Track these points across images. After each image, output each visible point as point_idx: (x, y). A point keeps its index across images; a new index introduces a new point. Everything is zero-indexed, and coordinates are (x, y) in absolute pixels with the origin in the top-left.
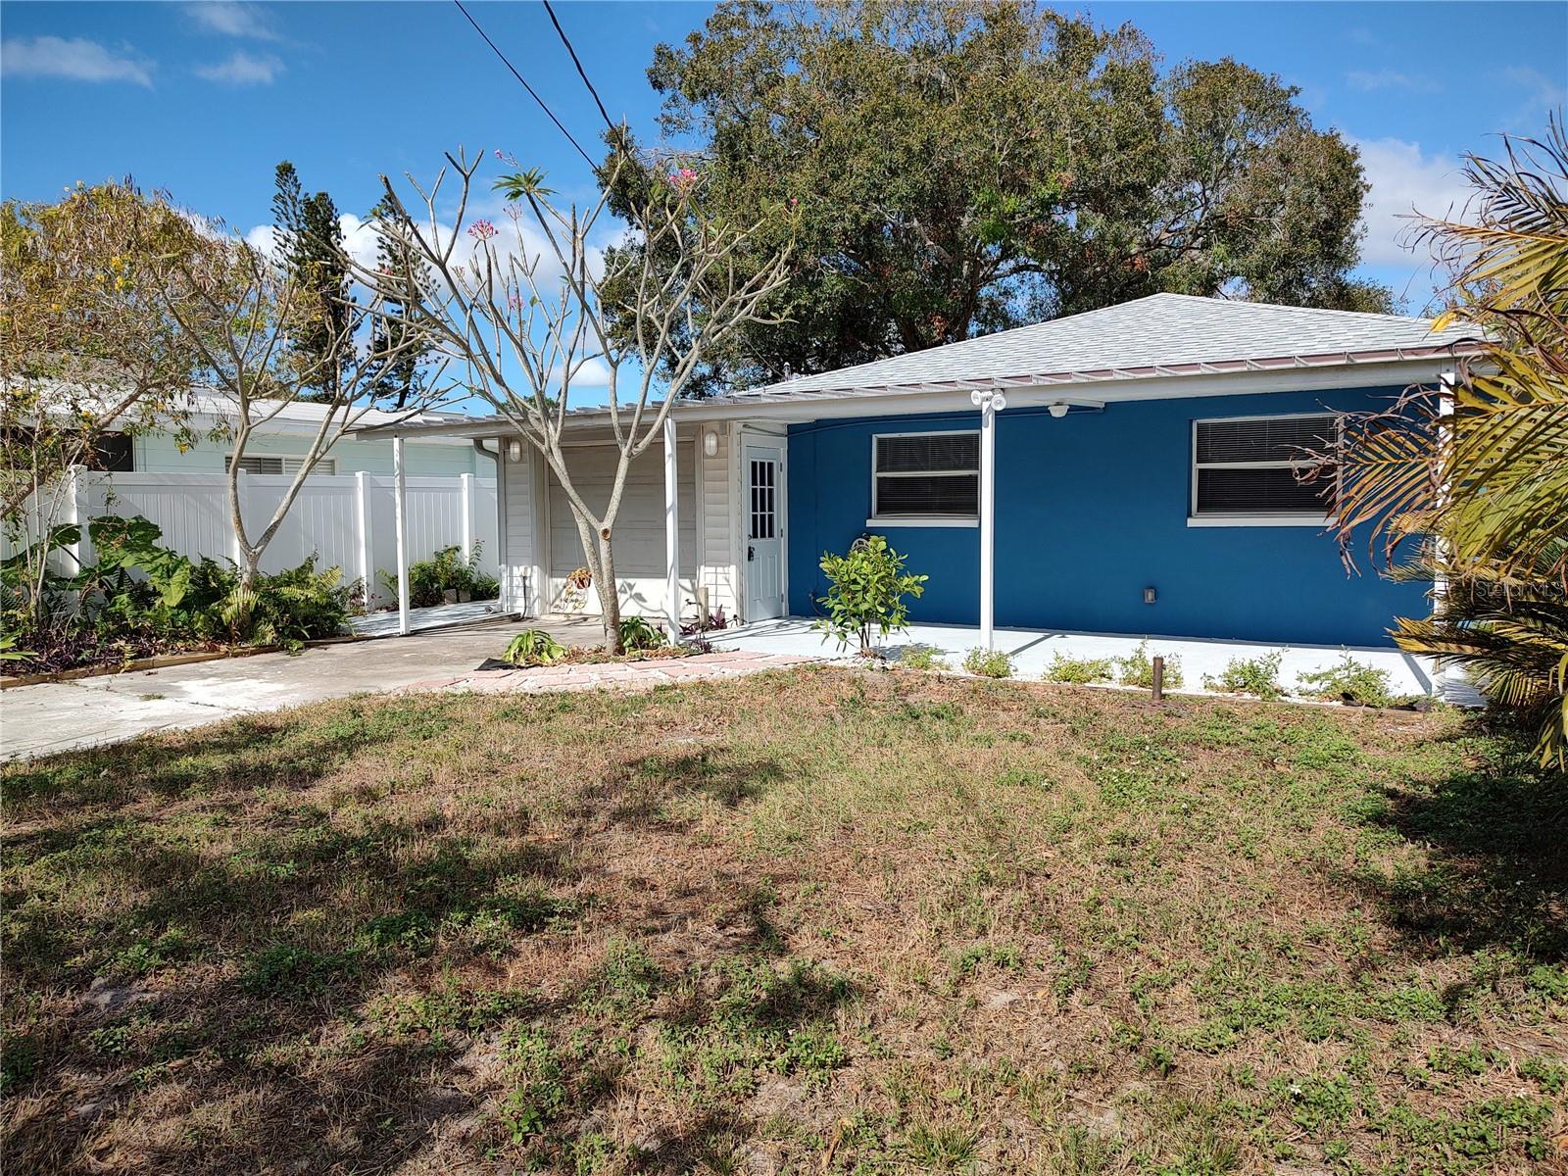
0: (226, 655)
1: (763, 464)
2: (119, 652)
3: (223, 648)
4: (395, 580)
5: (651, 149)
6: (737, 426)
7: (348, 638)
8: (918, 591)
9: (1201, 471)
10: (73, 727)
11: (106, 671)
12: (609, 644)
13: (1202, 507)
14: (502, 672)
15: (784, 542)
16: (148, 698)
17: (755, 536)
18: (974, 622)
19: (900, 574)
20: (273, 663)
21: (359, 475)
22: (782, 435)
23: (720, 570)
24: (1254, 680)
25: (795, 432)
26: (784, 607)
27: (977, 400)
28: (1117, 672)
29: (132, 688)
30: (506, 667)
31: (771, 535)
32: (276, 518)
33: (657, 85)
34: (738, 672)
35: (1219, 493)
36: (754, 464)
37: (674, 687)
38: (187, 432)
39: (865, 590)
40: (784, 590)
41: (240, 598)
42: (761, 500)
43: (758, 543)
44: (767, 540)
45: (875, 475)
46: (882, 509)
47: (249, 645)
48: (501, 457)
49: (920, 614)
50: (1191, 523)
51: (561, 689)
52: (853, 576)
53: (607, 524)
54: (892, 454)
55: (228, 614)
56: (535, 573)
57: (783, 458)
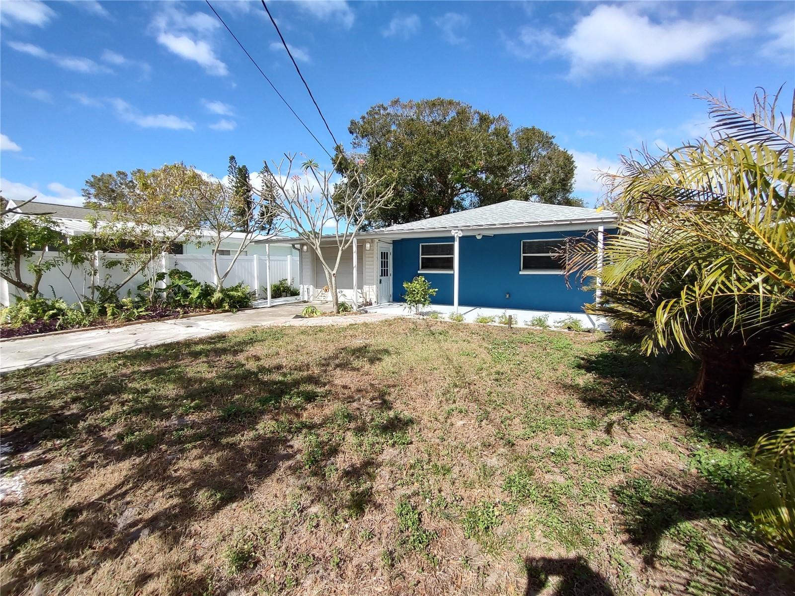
0: (212, 313)
1: (384, 253)
2: (178, 312)
3: (211, 311)
4: (266, 289)
5: (349, 152)
6: (377, 241)
7: (251, 308)
8: (434, 294)
9: (524, 256)
10: (164, 336)
11: (174, 318)
12: (335, 310)
13: (524, 268)
14: (301, 319)
15: (391, 278)
16: (188, 327)
17: (382, 276)
18: (452, 304)
19: (429, 288)
20: (227, 316)
21: (255, 256)
22: (391, 244)
23: (370, 287)
24: (540, 322)
25: (395, 243)
26: (391, 298)
27: (453, 233)
28: (497, 319)
29: (183, 324)
30: (302, 317)
31: (387, 275)
32: (228, 270)
33: (351, 132)
34: (376, 319)
35: (529, 264)
36: (382, 253)
37: (356, 324)
38: (200, 243)
39: (418, 293)
40: (391, 293)
41: (217, 295)
42: (384, 264)
43: (383, 278)
44: (386, 277)
45: (421, 257)
46: (423, 267)
47: (220, 310)
48: (301, 250)
49: (435, 301)
50: (521, 273)
51: (320, 324)
52: (414, 289)
53: (335, 272)
54: (426, 250)
55: (213, 300)
56: (311, 287)
57: (391, 251)
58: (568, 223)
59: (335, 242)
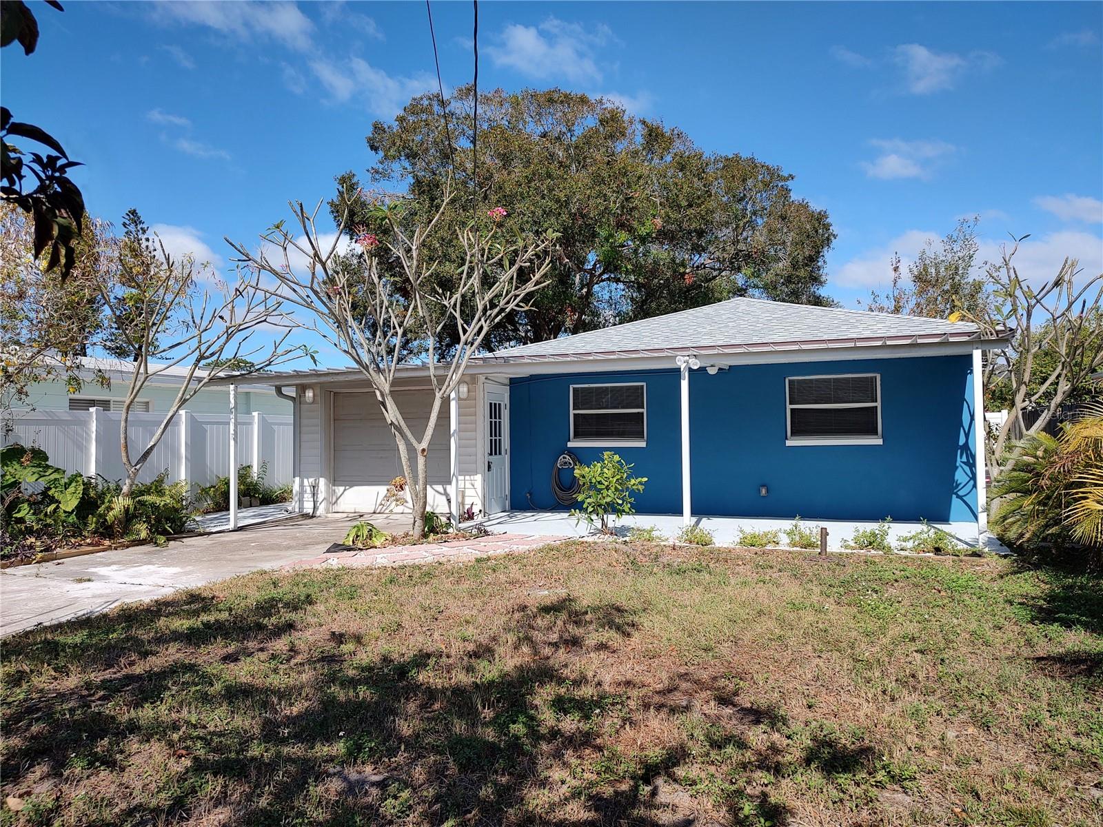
0: (110, 548)
1: (495, 404)
2: (31, 547)
3: (107, 543)
4: (228, 484)
5: (369, 191)
6: (482, 378)
8: (641, 488)
9: (792, 409)
11: (22, 562)
12: (417, 532)
13: (793, 434)
15: (507, 458)
16: (80, 581)
17: (491, 454)
18: (678, 511)
19: (629, 477)
20: (149, 553)
22: (505, 385)
23: (467, 478)
25: (514, 383)
26: (508, 503)
28: (784, 539)
29: (65, 575)
30: (349, 549)
31: (500, 454)
33: (374, 148)
34: (527, 547)
35: (804, 424)
36: (491, 404)
37: (489, 559)
39: (608, 488)
40: (507, 492)
41: (120, 504)
42: (495, 429)
43: (494, 458)
44: (498, 457)
45: (572, 412)
46: (577, 435)
47: (125, 540)
48: (297, 401)
49: (642, 507)
50: (789, 443)
53: (424, 445)
54: (583, 399)
55: (110, 516)
56: (322, 481)
57: (507, 401)
58: (879, 343)
59: (427, 380)
